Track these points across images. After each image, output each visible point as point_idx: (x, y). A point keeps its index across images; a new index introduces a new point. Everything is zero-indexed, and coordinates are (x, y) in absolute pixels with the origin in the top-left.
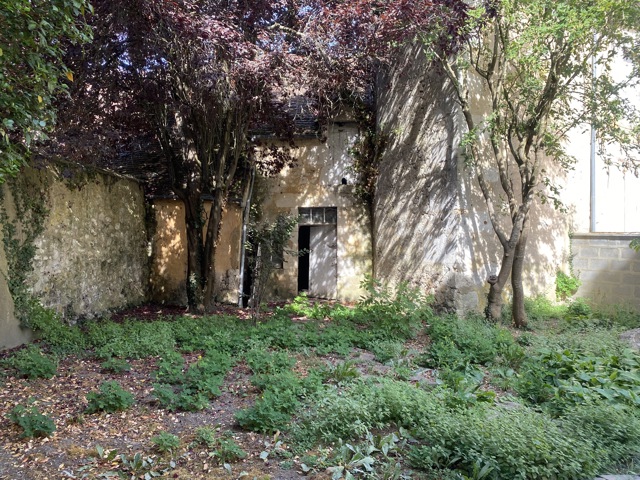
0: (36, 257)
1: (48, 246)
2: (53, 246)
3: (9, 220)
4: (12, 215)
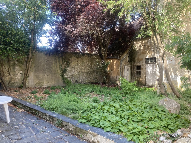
0: (68, 71)
1: (71, 69)
2: (72, 69)
3: (61, 64)
4: (61, 63)
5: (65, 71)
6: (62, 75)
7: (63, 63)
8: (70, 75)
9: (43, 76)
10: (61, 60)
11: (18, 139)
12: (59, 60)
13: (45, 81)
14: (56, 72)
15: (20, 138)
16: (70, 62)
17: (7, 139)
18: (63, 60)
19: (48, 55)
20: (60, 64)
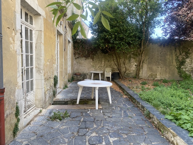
0: (187, 63)
1: (191, 61)
3: (178, 56)
4: (178, 54)
5: (182, 63)
6: (179, 68)
7: (180, 54)
8: (190, 68)
9: (157, 68)
10: (178, 51)
11: (109, 117)
12: (175, 51)
13: (158, 73)
14: (172, 64)
15: (111, 116)
16: (190, 52)
17: (102, 114)
18: (181, 50)
19: (163, 47)
20: (176, 55)
